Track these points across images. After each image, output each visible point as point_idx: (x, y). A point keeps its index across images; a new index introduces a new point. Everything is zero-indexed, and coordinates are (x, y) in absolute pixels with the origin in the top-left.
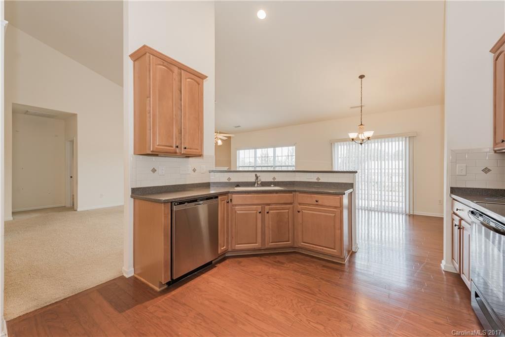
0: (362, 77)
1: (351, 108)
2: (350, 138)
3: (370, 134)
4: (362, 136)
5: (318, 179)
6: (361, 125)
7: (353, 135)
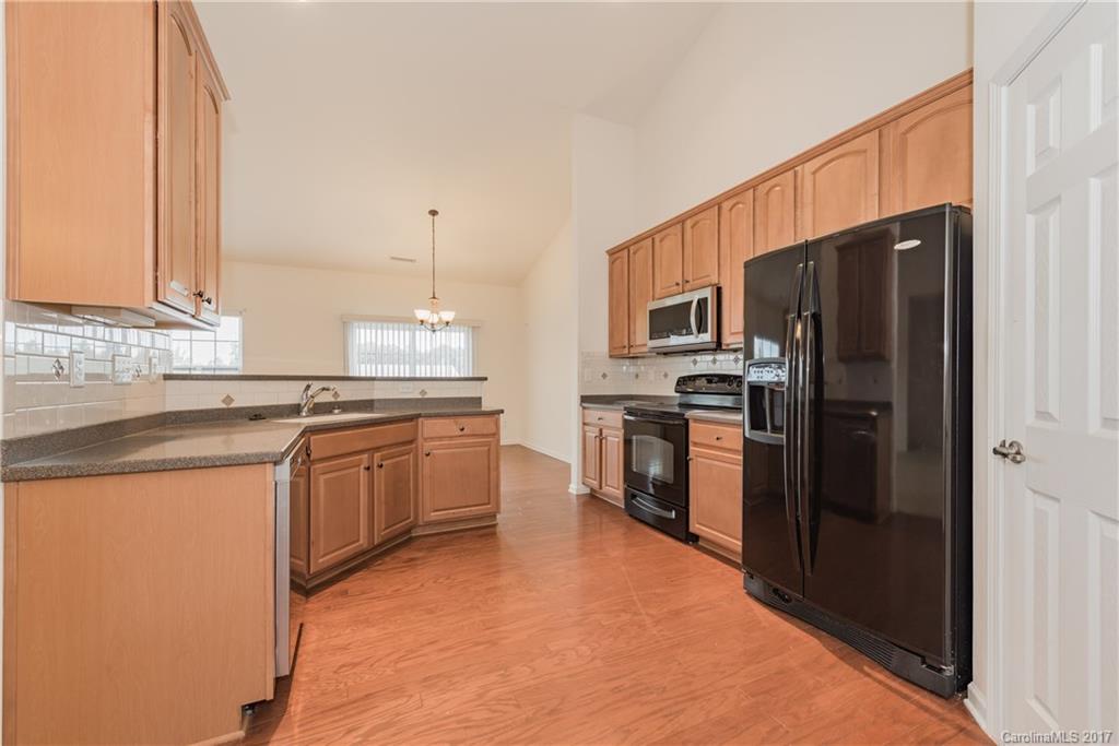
0: (434, 213)
1: (393, 258)
2: (416, 318)
3: (448, 316)
4: (435, 319)
5: (423, 392)
6: (434, 298)
7: (421, 314)
